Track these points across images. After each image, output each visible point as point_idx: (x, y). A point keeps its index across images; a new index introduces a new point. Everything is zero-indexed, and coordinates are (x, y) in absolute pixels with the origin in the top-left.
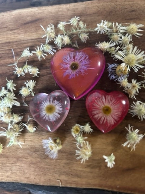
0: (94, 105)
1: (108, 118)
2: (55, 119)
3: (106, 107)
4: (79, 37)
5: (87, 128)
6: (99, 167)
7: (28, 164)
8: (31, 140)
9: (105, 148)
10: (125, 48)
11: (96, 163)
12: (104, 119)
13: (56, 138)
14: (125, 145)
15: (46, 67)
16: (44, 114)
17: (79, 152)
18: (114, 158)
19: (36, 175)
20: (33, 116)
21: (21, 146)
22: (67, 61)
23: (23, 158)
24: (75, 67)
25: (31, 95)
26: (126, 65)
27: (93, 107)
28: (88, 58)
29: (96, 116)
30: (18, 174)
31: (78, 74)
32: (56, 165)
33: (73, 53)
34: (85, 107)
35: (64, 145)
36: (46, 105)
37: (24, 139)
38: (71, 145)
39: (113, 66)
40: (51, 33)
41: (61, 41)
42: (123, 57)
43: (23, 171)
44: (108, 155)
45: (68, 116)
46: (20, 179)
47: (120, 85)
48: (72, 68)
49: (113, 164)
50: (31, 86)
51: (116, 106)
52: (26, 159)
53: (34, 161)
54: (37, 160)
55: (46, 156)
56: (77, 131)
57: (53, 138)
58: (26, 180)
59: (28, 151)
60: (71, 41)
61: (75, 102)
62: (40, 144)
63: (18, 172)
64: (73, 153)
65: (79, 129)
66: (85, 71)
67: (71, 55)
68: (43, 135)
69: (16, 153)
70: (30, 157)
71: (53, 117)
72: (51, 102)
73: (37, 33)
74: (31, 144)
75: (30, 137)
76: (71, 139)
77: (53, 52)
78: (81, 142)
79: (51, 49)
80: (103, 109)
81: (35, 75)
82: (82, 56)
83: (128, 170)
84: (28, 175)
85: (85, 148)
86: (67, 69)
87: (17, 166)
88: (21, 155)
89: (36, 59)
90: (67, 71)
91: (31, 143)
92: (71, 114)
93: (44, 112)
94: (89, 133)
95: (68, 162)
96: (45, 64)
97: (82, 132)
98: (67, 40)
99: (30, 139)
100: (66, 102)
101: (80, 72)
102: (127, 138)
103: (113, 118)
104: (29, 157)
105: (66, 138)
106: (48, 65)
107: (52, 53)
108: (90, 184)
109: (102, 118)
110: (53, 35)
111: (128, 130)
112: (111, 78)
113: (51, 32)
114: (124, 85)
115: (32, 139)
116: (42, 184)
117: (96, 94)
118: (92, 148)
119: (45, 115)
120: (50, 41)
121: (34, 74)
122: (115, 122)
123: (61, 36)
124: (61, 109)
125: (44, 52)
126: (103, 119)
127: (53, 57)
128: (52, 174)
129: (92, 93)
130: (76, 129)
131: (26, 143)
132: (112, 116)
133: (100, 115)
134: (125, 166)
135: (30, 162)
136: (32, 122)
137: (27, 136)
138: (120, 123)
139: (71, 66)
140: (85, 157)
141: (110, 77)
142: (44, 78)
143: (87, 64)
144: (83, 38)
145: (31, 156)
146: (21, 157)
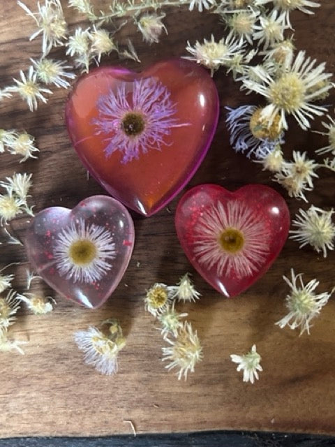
0: (198, 229)
1: (236, 260)
2: (98, 276)
3: (229, 233)
4: (137, 26)
5: (186, 290)
6: (224, 381)
7: (47, 391)
8: (43, 333)
9: (233, 335)
10: (271, 53)
11: (215, 373)
12: (227, 263)
13: (108, 321)
14: (283, 323)
15: (54, 126)
16: (68, 265)
17: (170, 352)
18: (258, 360)
19: (71, 416)
20: (39, 270)
21: (21, 352)
22: (112, 110)
23: (32, 377)
24: (134, 128)
25: (25, 212)
26: (276, 108)
27: (195, 237)
28: (170, 98)
29: (204, 259)
30: (25, 416)
31: (146, 147)
32: (116, 386)
33: (124, 84)
34: (175, 232)
35: (131, 336)
36: (68, 241)
37: (26, 330)
38: (149, 333)
39: (240, 111)
40: (52, 25)
41: (87, 48)
42: (267, 85)
43: (37, 409)
44: (245, 351)
45: (132, 262)
46: (32, 428)
47: (262, 166)
48: (127, 130)
49: (257, 371)
50: (20, 191)
51: (255, 228)
52: (39, 379)
53: (60, 382)
54: (68, 380)
55: (88, 367)
56: (160, 299)
57: (102, 321)
58: (48, 428)
59: (41, 360)
60: (114, 41)
61: (145, 222)
62: (68, 339)
63: (25, 412)
64: (155, 354)
65: (163, 294)
66: (165, 138)
67: (119, 93)
68: (74, 317)
69: (13, 368)
70: (49, 374)
71: (92, 272)
72: (83, 231)
73: (12, 21)
74: (46, 343)
75: (39, 323)
76: (149, 321)
77: (67, 80)
78: (172, 326)
79: (62, 73)
80: (223, 239)
81: (27, 157)
82: (152, 91)
83: (295, 381)
84: (50, 418)
85: (184, 341)
86: (113, 134)
87: (20, 399)
88: (26, 371)
89: (21, 106)
90: (115, 140)
91: (46, 340)
92: (139, 254)
93: (66, 260)
94: (192, 300)
95: (145, 375)
96: (49, 119)
97: (175, 300)
98: (102, 42)
99: (41, 330)
100: (121, 224)
101: (152, 139)
102: (289, 306)
103: (248, 258)
104: (45, 375)
105: (135, 319)
106: (58, 119)
107: (65, 84)
108: (205, 422)
109: (222, 260)
110: (60, 30)
111: (290, 285)
112: (238, 147)
113: (53, 21)
114: (274, 166)
115: (46, 329)
116: (88, 434)
117: (201, 198)
118: (201, 337)
119: (70, 270)
120: (53, 47)
121: (24, 154)
122: (255, 268)
123: (83, 33)
124: (111, 247)
125: (41, 83)
126: (222, 263)
127: (70, 96)
128: (111, 409)
129: (190, 195)
130: (156, 296)
131: (31, 342)
132: (245, 255)
133: (216, 254)
134: (288, 373)
135: (50, 386)
136: (38, 287)
137: (31, 324)
138: (268, 267)
139: (125, 122)
140: (186, 363)
141: (234, 145)
142: (50, 161)
143: (168, 116)
144: (149, 31)
145: (50, 371)
146: (26, 377)
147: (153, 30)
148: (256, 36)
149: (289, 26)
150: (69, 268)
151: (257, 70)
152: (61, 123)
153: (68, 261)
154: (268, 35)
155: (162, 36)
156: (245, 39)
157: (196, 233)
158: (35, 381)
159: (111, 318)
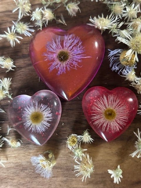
0: (93, 108)
1: (111, 124)
2: (44, 130)
3: (109, 110)
5: (87, 137)
6: (104, 182)
7: (16, 186)
8: (14, 157)
9: (109, 160)
10: (131, 24)
11: (99, 178)
12: (107, 125)
13: (47, 152)
14: (134, 155)
15: (23, 55)
17: (78, 168)
18: (121, 172)
20: (14, 126)
22: (53, 49)
23: (8, 179)
24: (64, 58)
25: (7, 97)
26: (133, 51)
27: (92, 112)
28: (82, 44)
29: (96, 123)
31: (69, 67)
32: (50, 184)
33: (60, 37)
34: (81, 109)
35: (58, 159)
36: (29, 112)
37: (6, 155)
38: (67, 158)
39: (115, 52)
40: (24, 6)
41: (41, 18)
42: (128, 39)
44: (115, 168)
45: (60, 123)
47: (125, 78)
48: (60, 59)
49: (120, 178)
50: (6, 86)
51: (121, 108)
52: (12, 179)
53: (22, 181)
54: (26, 180)
55: (37, 174)
56: (74, 142)
57: (44, 151)
59: (13, 170)
61: (67, 103)
62: (27, 160)
64: (70, 168)
65: (75, 139)
66: (79, 63)
67: (57, 41)
68: (30, 149)
70: (17, 177)
71: (41, 127)
72: (37, 107)
74: (16, 162)
75: (13, 152)
76: (67, 152)
77: (30, 32)
78: (79, 155)
79: (28, 29)
80: (105, 113)
81: (9, 70)
82: (73, 41)
83: (138, 183)
85: (85, 163)
86: (53, 61)
88: (5, 175)
90: (54, 64)
91: (16, 160)
92: (63, 119)
93: (28, 121)
94: (89, 143)
95: (65, 179)
96: (21, 51)
97: (81, 142)
98: (49, 15)
99: (13, 155)
100: (55, 104)
101: (72, 64)
102: (137, 146)
103: (117, 123)
104: (15, 178)
105: (60, 151)
106: (25, 52)
107: (29, 35)
109: (105, 123)
110: (28, 8)
111: (137, 136)
112: (113, 69)
113: (24, 4)
114: (131, 79)
115: (16, 155)
117: (95, 93)
118: (93, 161)
120: (24, 16)
121: (8, 68)
122: (121, 128)
123: (39, 10)
124: (50, 115)
125: (17, 33)
126: (105, 125)
127: (32, 41)
129: (90, 91)
130: (72, 140)
131: (9, 161)
132: (116, 121)
133: (102, 120)
134: (135, 179)
135: (17, 183)
136: (13, 134)
137: (9, 152)
138: (127, 127)
139: (59, 55)
140: (86, 174)
142: (21, 72)
143: (80, 53)
144: (72, 11)
145: (18, 175)
146: (5, 178)
147: (74, 10)
148: (124, 15)
149: (140, 11)
150: (30, 125)
151: (124, 32)
152: (27, 53)
153: (29, 122)
154: (130, 16)
155: (78, 13)
156: (118, 17)
157: (92, 110)
158: (9, 181)
159: (49, 150)
